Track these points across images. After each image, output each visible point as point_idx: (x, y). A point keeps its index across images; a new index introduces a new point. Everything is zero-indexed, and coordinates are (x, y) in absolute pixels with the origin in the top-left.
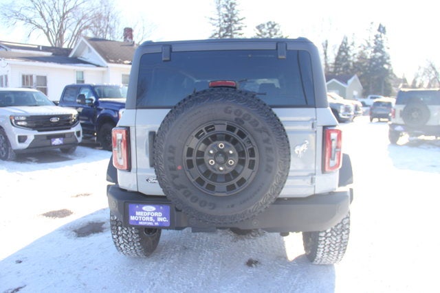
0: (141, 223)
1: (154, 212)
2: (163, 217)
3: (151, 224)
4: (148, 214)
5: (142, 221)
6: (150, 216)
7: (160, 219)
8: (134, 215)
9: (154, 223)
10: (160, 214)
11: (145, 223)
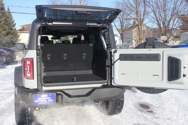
0: (40, 103)
1: (47, 97)
2: (51, 99)
3: (45, 103)
4: (44, 99)
5: (41, 102)
6: (45, 99)
7: (49, 100)
8: (37, 100)
9: (47, 102)
10: (50, 98)
11: (42, 103)
